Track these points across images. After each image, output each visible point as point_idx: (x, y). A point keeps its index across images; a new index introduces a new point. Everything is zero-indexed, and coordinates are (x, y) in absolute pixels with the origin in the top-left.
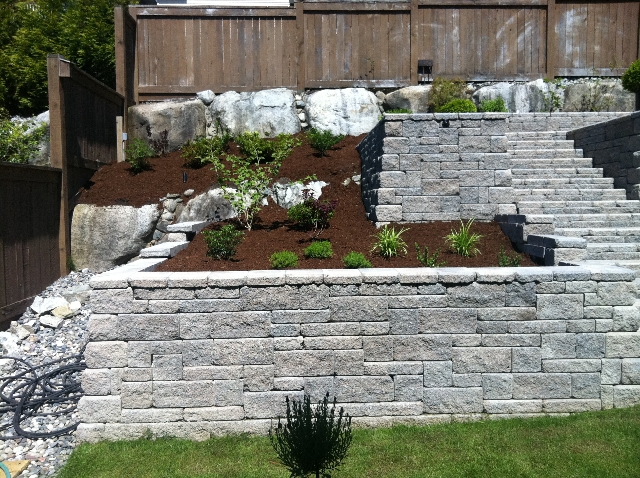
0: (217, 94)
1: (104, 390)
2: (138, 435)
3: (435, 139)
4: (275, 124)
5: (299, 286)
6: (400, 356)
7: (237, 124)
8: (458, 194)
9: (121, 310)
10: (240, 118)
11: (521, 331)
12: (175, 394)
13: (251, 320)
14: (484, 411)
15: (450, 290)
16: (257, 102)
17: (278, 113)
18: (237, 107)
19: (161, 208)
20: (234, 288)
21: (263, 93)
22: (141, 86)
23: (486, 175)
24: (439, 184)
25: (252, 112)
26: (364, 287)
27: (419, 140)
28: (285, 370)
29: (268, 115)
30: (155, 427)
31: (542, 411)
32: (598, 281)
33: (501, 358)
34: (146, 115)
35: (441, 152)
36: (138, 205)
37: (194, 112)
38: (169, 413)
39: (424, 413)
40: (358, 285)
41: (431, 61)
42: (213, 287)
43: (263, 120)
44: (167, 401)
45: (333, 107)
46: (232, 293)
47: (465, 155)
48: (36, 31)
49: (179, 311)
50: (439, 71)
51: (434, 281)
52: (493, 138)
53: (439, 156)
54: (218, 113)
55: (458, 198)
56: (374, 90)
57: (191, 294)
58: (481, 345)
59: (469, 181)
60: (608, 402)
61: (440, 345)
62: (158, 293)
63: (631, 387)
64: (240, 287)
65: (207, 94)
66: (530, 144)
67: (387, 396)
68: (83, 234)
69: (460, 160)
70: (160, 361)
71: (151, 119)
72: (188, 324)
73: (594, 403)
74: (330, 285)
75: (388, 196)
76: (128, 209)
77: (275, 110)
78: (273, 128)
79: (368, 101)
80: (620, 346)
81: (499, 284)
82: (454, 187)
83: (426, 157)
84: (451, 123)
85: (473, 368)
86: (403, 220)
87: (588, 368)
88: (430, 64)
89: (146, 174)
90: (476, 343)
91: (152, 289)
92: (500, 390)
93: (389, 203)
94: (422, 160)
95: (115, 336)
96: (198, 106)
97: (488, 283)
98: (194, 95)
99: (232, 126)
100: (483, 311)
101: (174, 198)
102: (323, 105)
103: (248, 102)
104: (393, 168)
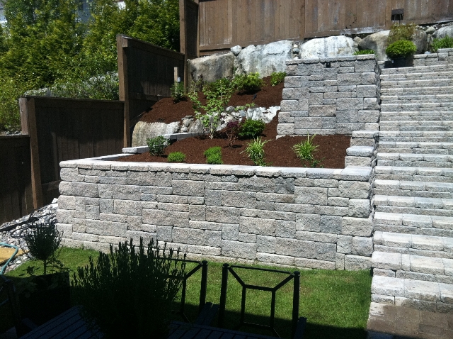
0: (243, 48)
1: (65, 221)
2: (78, 247)
3: (321, 76)
4: (276, 66)
5: (156, 172)
6: (209, 219)
7: (250, 68)
8: (335, 115)
9: (74, 180)
10: (253, 64)
11: (282, 209)
12: (95, 227)
13: (131, 190)
14: (256, 260)
15: (240, 180)
16: (265, 52)
17: (278, 58)
18: (252, 57)
19: (181, 124)
20: (123, 171)
21: (271, 45)
22: (201, 46)
23: (357, 102)
24: (321, 108)
25: (261, 59)
26: (190, 175)
27: (309, 77)
28: (147, 221)
29: (272, 60)
30: (86, 243)
31: (294, 265)
32: (339, 180)
33: (268, 226)
34: (196, 65)
35: (324, 86)
36: (168, 122)
37: (225, 61)
38: (93, 237)
39: (221, 255)
40: (187, 174)
41: (402, 10)
42: (113, 170)
43: (268, 64)
44: (92, 230)
45: (317, 51)
46: (123, 174)
47: (342, 88)
48: (145, 16)
49: (98, 183)
50: (409, 18)
51: (229, 173)
52: (363, 74)
53: (322, 88)
54: (241, 61)
55: (334, 118)
56: (353, 36)
57: (104, 173)
58: (257, 216)
59: (343, 107)
60: (340, 265)
61: (232, 214)
62: (89, 171)
63: (357, 257)
64: (127, 171)
65: (236, 49)
66: (434, 75)
67: (200, 242)
68: (138, 138)
69: (338, 91)
70: (89, 208)
71: (198, 68)
72: (103, 190)
73: (329, 265)
74: (172, 173)
75: (285, 117)
76: (162, 125)
77: (277, 56)
78: (274, 69)
79: (345, 45)
80: (352, 227)
81: (270, 178)
82: (332, 111)
83: (313, 89)
84: (332, 64)
85: (252, 230)
86: (295, 134)
87: (327, 240)
88: (401, 12)
89: (181, 102)
90: (253, 215)
91: (87, 169)
92: (267, 247)
93: (285, 122)
94: (310, 92)
95: (70, 193)
96: (230, 57)
97: (262, 176)
98: (229, 49)
99: (247, 69)
100: (259, 194)
101: (189, 118)
102: (310, 50)
103: (259, 53)
104: (289, 98)
